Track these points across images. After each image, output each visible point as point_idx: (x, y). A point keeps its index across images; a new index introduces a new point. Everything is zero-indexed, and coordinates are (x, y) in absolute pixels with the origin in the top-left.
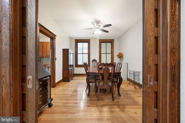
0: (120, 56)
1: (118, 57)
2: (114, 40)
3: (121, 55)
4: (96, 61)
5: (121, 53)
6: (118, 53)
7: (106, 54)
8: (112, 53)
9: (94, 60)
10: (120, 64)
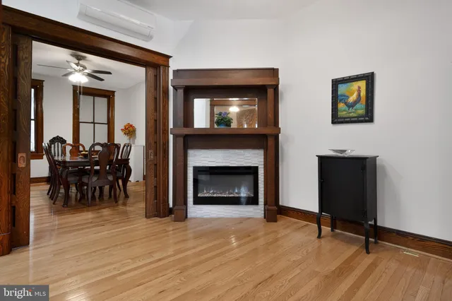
0: (129, 131)
1: (125, 134)
2: (114, 92)
3: (131, 129)
4: (62, 141)
5: (131, 126)
6: (126, 124)
7: (94, 123)
8: (110, 123)
9: (58, 140)
10: (128, 146)
